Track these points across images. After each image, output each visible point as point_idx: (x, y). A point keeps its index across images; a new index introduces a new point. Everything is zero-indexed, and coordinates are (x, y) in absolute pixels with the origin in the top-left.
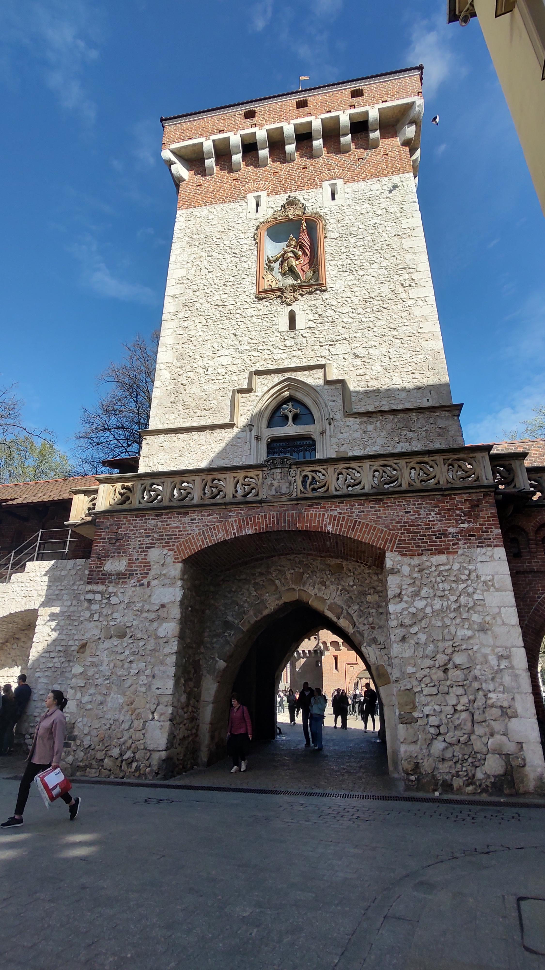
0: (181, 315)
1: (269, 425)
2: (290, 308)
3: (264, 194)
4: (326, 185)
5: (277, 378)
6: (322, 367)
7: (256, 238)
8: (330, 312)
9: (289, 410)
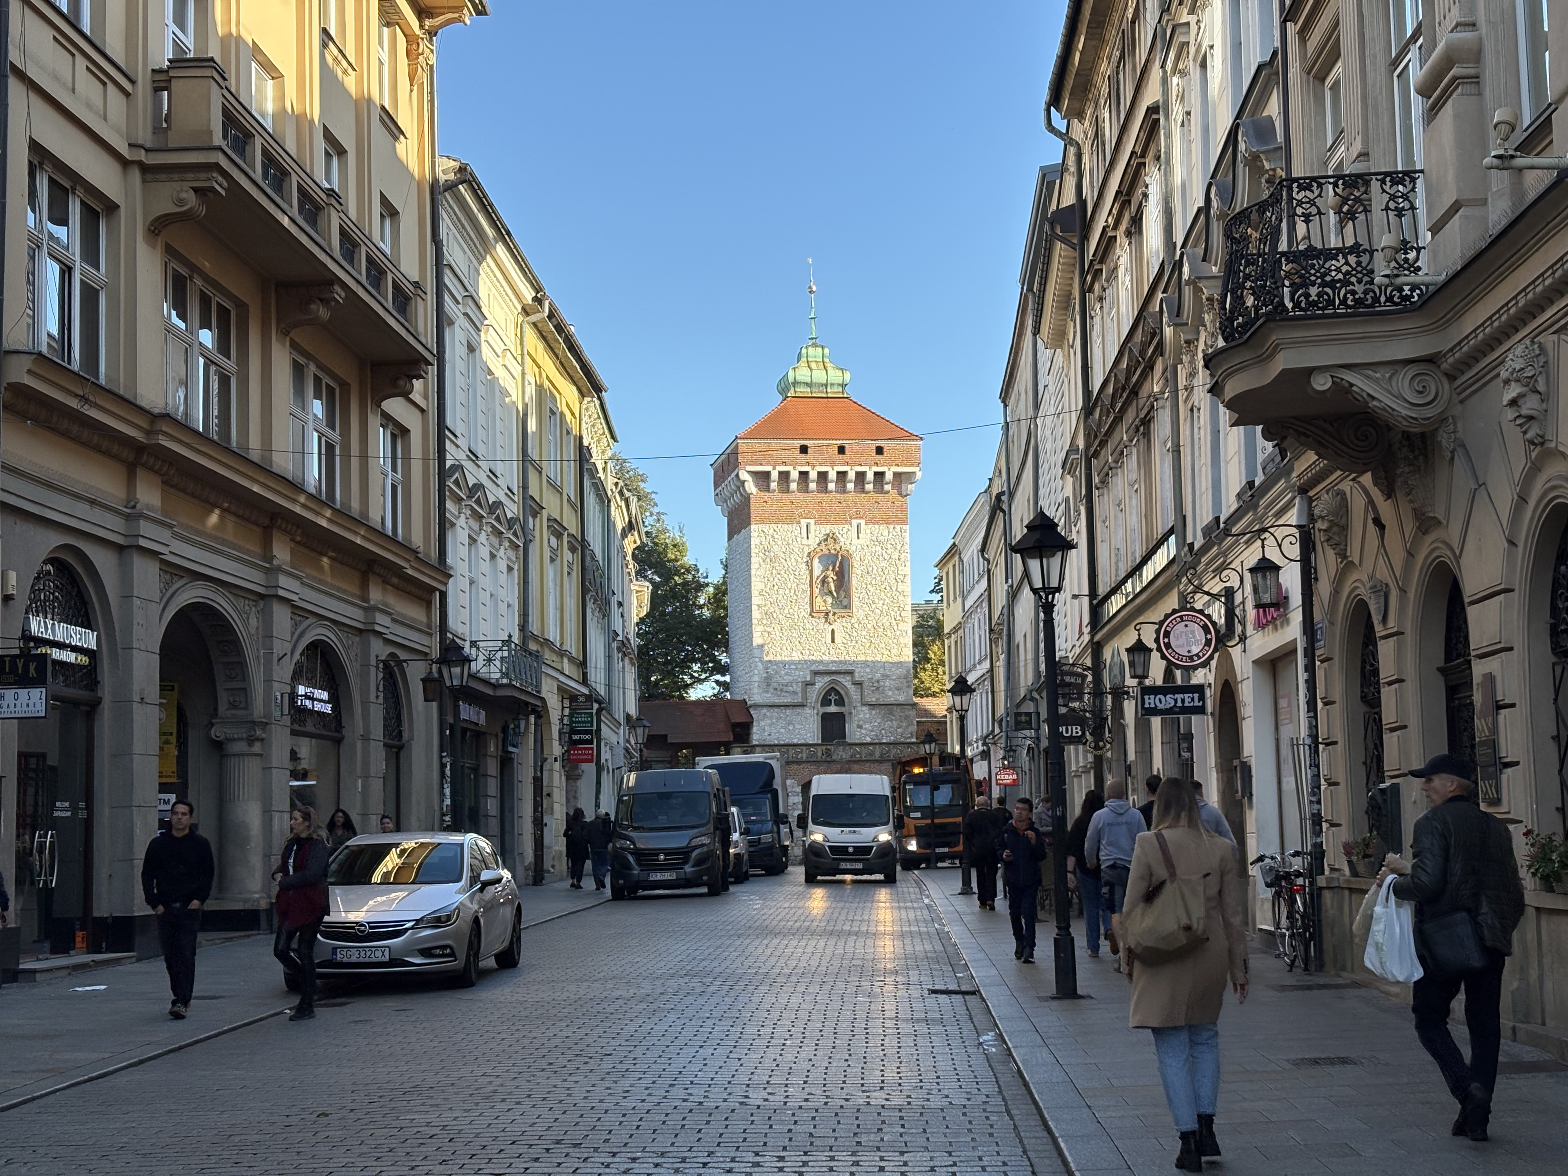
0: (765, 622)
1: (823, 705)
2: (831, 627)
3: (812, 522)
4: (855, 522)
5: (827, 679)
6: (851, 673)
7: (809, 565)
8: (855, 634)
9: (833, 697)
